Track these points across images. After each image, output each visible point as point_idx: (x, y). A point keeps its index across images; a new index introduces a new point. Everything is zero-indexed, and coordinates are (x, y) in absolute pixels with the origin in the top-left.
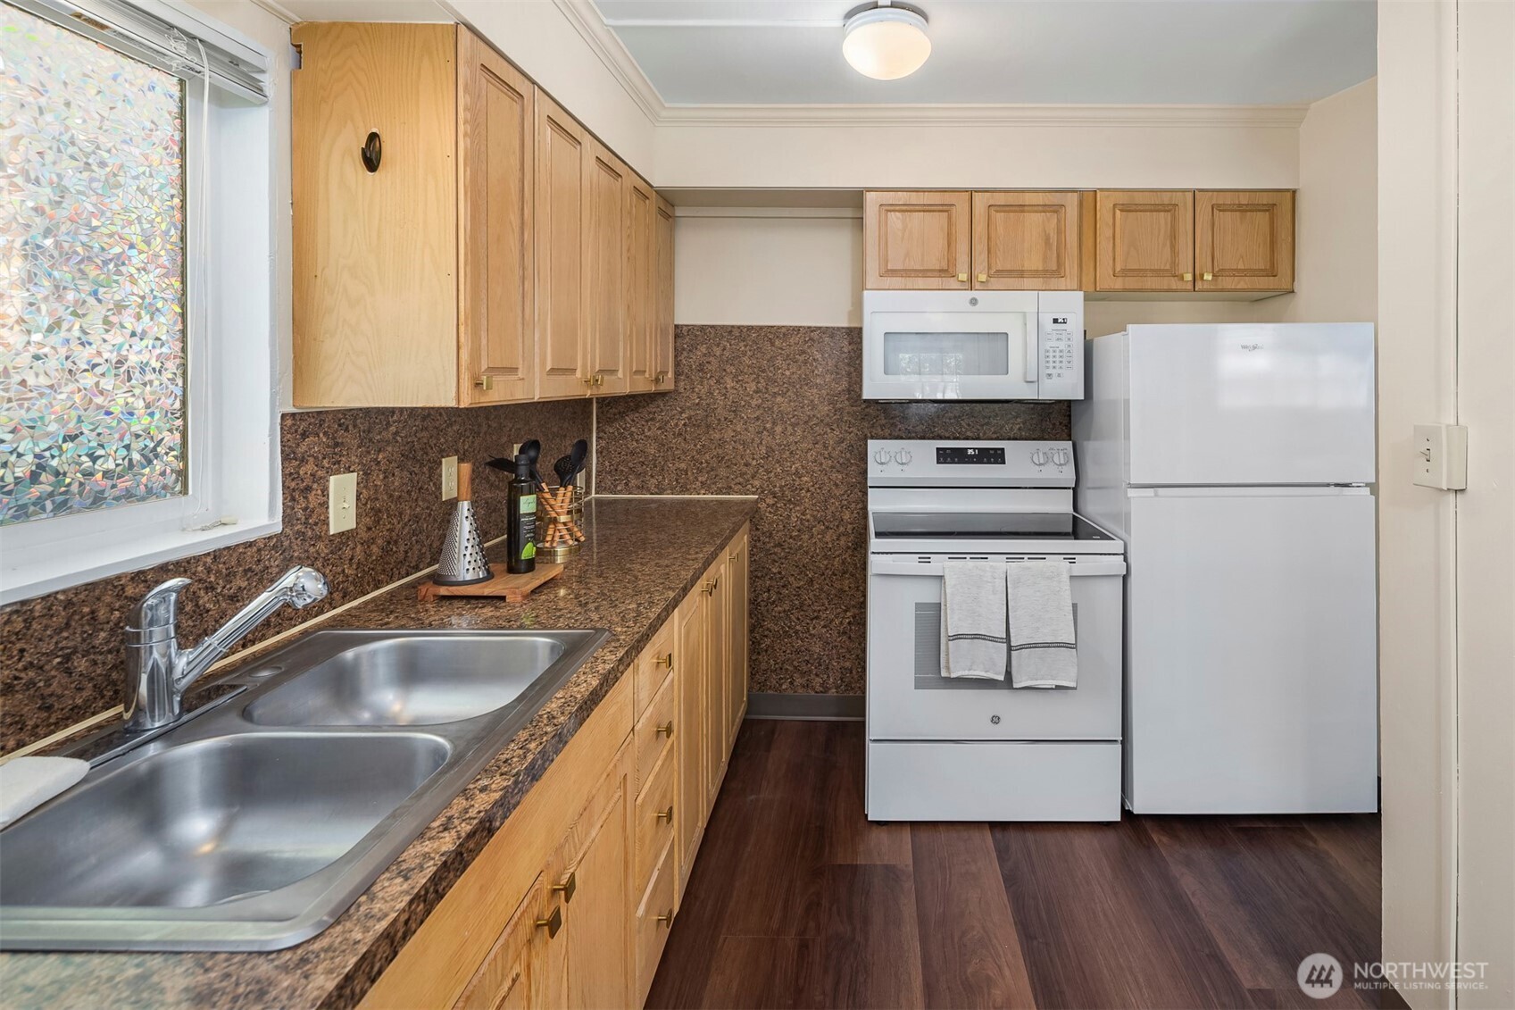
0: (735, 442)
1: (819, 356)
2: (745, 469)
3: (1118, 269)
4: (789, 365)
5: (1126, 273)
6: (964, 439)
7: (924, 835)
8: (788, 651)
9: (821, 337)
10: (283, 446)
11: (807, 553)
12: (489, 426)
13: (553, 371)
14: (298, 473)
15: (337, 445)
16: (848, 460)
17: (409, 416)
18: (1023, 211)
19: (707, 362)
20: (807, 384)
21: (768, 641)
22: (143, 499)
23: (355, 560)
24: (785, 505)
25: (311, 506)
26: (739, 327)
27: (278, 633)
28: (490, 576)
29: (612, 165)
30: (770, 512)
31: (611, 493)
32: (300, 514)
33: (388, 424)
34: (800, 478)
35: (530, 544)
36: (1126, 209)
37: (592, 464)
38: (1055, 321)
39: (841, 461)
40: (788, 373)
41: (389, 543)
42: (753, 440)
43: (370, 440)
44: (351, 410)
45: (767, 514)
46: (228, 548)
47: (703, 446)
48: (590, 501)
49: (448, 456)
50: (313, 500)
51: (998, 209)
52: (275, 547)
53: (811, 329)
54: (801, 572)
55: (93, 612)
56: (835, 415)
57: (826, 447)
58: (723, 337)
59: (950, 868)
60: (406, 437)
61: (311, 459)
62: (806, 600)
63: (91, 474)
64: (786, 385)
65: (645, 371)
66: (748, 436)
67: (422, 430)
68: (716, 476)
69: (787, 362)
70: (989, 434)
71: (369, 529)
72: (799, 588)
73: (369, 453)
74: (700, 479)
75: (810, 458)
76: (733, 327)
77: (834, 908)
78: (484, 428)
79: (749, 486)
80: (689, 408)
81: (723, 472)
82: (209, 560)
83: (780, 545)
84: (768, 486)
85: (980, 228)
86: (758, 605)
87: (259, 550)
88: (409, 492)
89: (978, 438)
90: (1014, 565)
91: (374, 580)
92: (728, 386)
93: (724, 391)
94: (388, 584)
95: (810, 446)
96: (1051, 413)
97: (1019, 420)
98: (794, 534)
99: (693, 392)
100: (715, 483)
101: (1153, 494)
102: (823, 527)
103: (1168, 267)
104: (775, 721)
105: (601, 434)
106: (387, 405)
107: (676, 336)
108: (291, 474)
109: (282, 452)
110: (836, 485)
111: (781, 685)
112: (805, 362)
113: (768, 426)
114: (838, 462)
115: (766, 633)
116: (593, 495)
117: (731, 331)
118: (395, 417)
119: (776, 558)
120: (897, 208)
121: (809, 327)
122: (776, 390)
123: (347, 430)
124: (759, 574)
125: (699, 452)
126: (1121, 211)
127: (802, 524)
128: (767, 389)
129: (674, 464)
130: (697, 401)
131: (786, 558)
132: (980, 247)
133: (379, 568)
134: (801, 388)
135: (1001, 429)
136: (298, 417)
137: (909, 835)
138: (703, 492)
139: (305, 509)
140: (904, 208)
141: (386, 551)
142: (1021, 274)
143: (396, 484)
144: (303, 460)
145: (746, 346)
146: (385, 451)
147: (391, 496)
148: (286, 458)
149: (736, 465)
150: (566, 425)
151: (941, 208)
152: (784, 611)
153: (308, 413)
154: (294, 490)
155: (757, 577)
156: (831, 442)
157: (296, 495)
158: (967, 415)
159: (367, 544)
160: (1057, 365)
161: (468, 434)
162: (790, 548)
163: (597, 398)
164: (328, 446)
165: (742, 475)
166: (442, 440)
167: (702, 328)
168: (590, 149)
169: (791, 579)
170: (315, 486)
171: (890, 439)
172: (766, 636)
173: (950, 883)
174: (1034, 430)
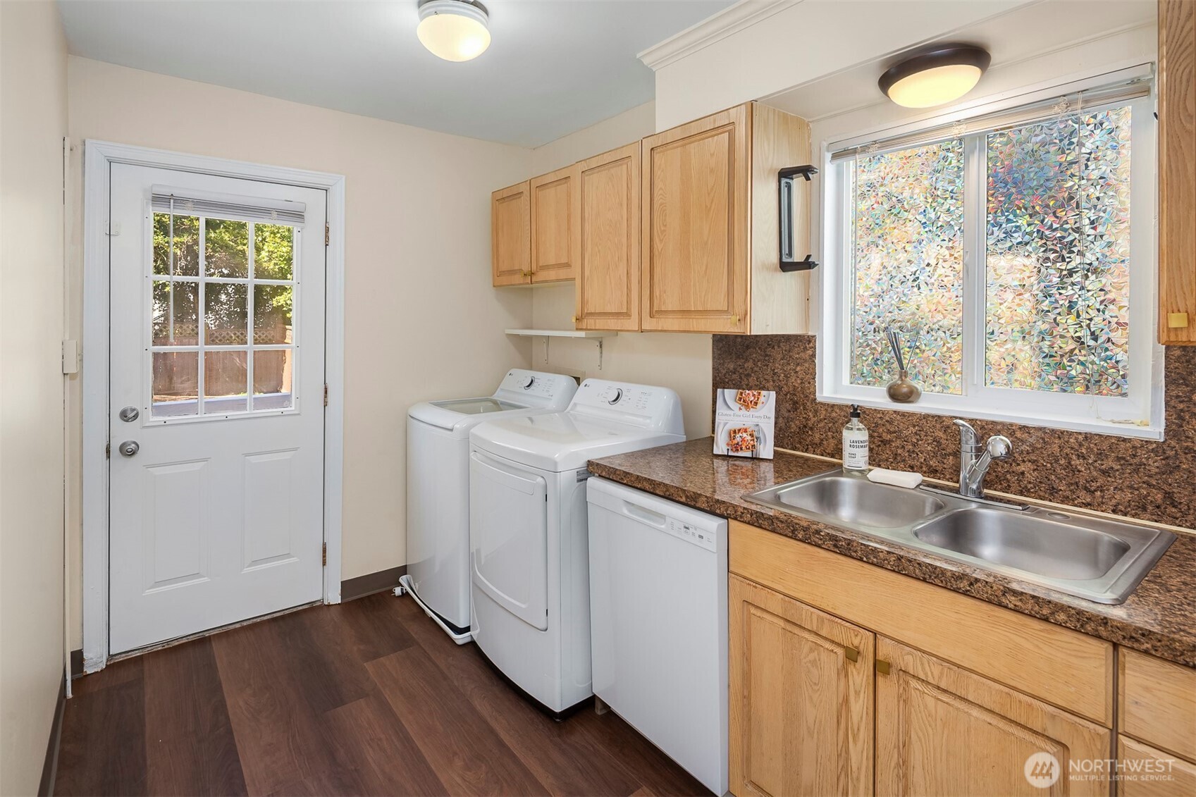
87: (1135, 447)
109: (1167, 376)
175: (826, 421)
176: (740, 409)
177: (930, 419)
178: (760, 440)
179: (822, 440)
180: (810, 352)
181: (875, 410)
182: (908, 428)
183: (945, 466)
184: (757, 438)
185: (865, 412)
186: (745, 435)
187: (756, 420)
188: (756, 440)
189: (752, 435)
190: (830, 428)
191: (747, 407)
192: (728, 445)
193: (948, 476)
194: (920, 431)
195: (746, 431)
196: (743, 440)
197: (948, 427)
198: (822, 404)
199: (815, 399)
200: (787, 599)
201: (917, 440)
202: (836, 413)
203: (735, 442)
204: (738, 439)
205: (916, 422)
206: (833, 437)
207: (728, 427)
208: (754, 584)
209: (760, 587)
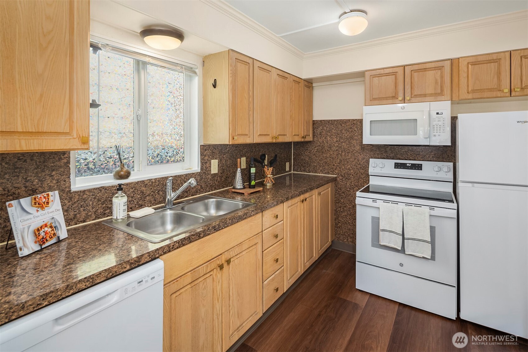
0: (330, 158)
1: (356, 129)
2: (333, 167)
3: (470, 90)
4: (346, 132)
5: (474, 91)
6: (409, 160)
7: (373, 299)
8: (346, 229)
9: (357, 123)
10: (201, 152)
11: (352, 196)
12: (256, 150)
13: (260, 135)
14: (204, 159)
15: (213, 153)
16: (366, 165)
17: (232, 146)
18: (426, 71)
19: (322, 132)
20: (352, 139)
21: (340, 224)
22: (176, 162)
23: (218, 181)
24: (345, 179)
25: (207, 166)
26: (331, 120)
27: (199, 194)
28: (244, 188)
29: (284, 75)
30: (341, 181)
31: (296, 172)
32: (204, 168)
33: (226, 148)
34: (350, 171)
35: (253, 181)
36: (474, 64)
37: (292, 163)
38: (438, 113)
39: (364, 166)
40: (346, 135)
41: (227, 178)
42: (336, 157)
43: (222, 152)
44: (217, 145)
45: (340, 182)
46: (189, 174)
47: (321, 158)
48: (291, 173)
49: (243, 157)
50: (208, 165)
51: (415, 71)
52: (199, 175)
53: (354, 120)
54: (351, 203)
55: (163, 183)
56: (362, 149)
57: (358, 160)
58: (327, 124)
59: (377, 312)
60: (231, 151)
61: (207, 156)
62: (352, 212)
63: (167, 156)
64: (345, 139)
65: (310, 135)
66: (334, 156)
67: (236, 150)
68: (325, 168)
69: (346, 131)
70: (420, 158)
71: (221, 173)
72: (350, 208)
73: (221, 155)
74: (320, 169)
75: (353, 164)
76: (329, 120)
77: (333, 309)
78: (254, 150)
79: (334, 172)
80: (317, 146)
81: (327, 167)
82: (185, 176)
83: (343, 193)
84: (340, 173)
85: (408, 80)
86: (337, 212)
87: (195, 175)
88: (232, 166)
89: (415, 160)
90: (408, 207)
91: (223, 186)
92: (328, 139)
93: (327, 141)
94: (226, 187)
95: (353, 160)
96: (447, 151)
97: (432, 153)
98: (348, 189)
99: (318, 141)
100: (324, 171)
101: (471, 186)
102: (357, 188)
103: (496, 87)
104: (342, 251)
105: (294, 154)
106: (226, 143)
107: (313, 124)
108: (202, 159)
109: (201, 154)
110: (362, 174)
111: (344, 240)
112: (352, 131)
113: (340, 152)
114: (363, 166)
115: (340, 221)
116: (292, 172)
117: (329, 122)
118: (228, 147)
119: (343, 197)
120: (377, 76)
121: (353, 119)
122: (342, 141)
123: (216, 149)
124: (337, 202)
125: (320, 160)
126: (471, 65)
127: (351, 186)
128: (340, 140)
129: (313, 164)
130: (319, 144)
131: (345, 197)
132: (408, 87)
133: (224, 183)
134: (350, 140)
135: (424, 157)
136: (204, 146)
137: (368, 297)
138: (321, 173)
139: (206, 167)
140: (379, 75)
141: (226, 179)
142: (425, 95)
143: (228, 163)
144: (205, 156)
145: (333, 126)
146: (225, 155)
147: (227, 166)
148: (201, 155)
149: (330, 165)
150: (282, 150)
151: (393, 74)
152: (345, 215)
153: (206, 145)
154: (203, 162)
155: (336, 202)
156: (360, 159)
157: (204, 164)
158: (410, 151)
159: (221, 177)
160: (438, 131)
161: (249, 152)
162: (347, 194)
163: (293, 142)
164: (211, 153)
165: (332, 168)
166: (241, 153)
167: (321, 121)
168: (274, 72)
169: (347, 205)
170: (208, 162)
171: (381, 159)
172: (339, 222)
173: (374, 316)
174: (439, 158)
175: (79, 202)
176: (38, 211)
177: (139, 183)
178: (58, 228)
179: (76, 215)
180: (65, 161)
181: (112, 186)
182: (129, 190)
183: (145, 202)
184: (55, 227)
185: (106, 189)
186: (46, 229)
187: (51, 215)
188: (54, 229)
189: (51, 227)
190: (81, 206)
191: (42, 208)
192: (36, 242)
193: (147, 205)
194: (135, 190)
195: (46, 226)
196: (46, 233)
197: (147, 185)
198: (76, 192)
199: (70, 190)
200: (192, 272)
201: (134, 194)
202: (87, 195)
203: (41, 237)
204: (42, 234)
205: (133, 186)
206: (84, 210)
207: (32, 228)
208: (176, 280)
209: (179, 278)
